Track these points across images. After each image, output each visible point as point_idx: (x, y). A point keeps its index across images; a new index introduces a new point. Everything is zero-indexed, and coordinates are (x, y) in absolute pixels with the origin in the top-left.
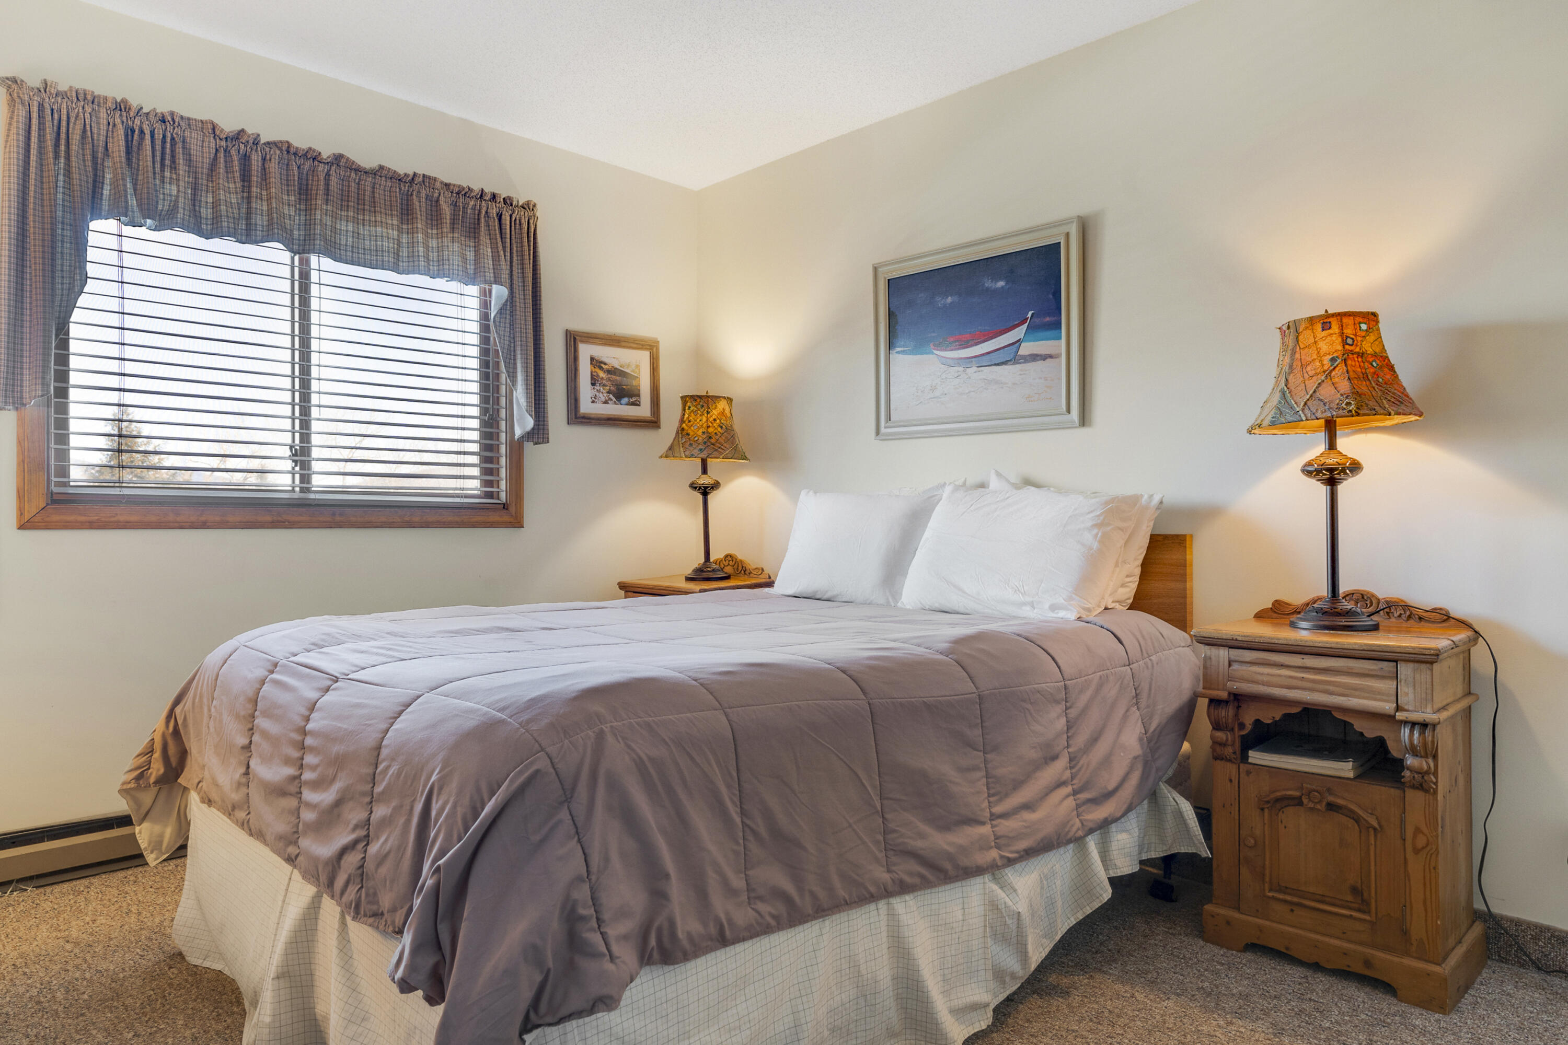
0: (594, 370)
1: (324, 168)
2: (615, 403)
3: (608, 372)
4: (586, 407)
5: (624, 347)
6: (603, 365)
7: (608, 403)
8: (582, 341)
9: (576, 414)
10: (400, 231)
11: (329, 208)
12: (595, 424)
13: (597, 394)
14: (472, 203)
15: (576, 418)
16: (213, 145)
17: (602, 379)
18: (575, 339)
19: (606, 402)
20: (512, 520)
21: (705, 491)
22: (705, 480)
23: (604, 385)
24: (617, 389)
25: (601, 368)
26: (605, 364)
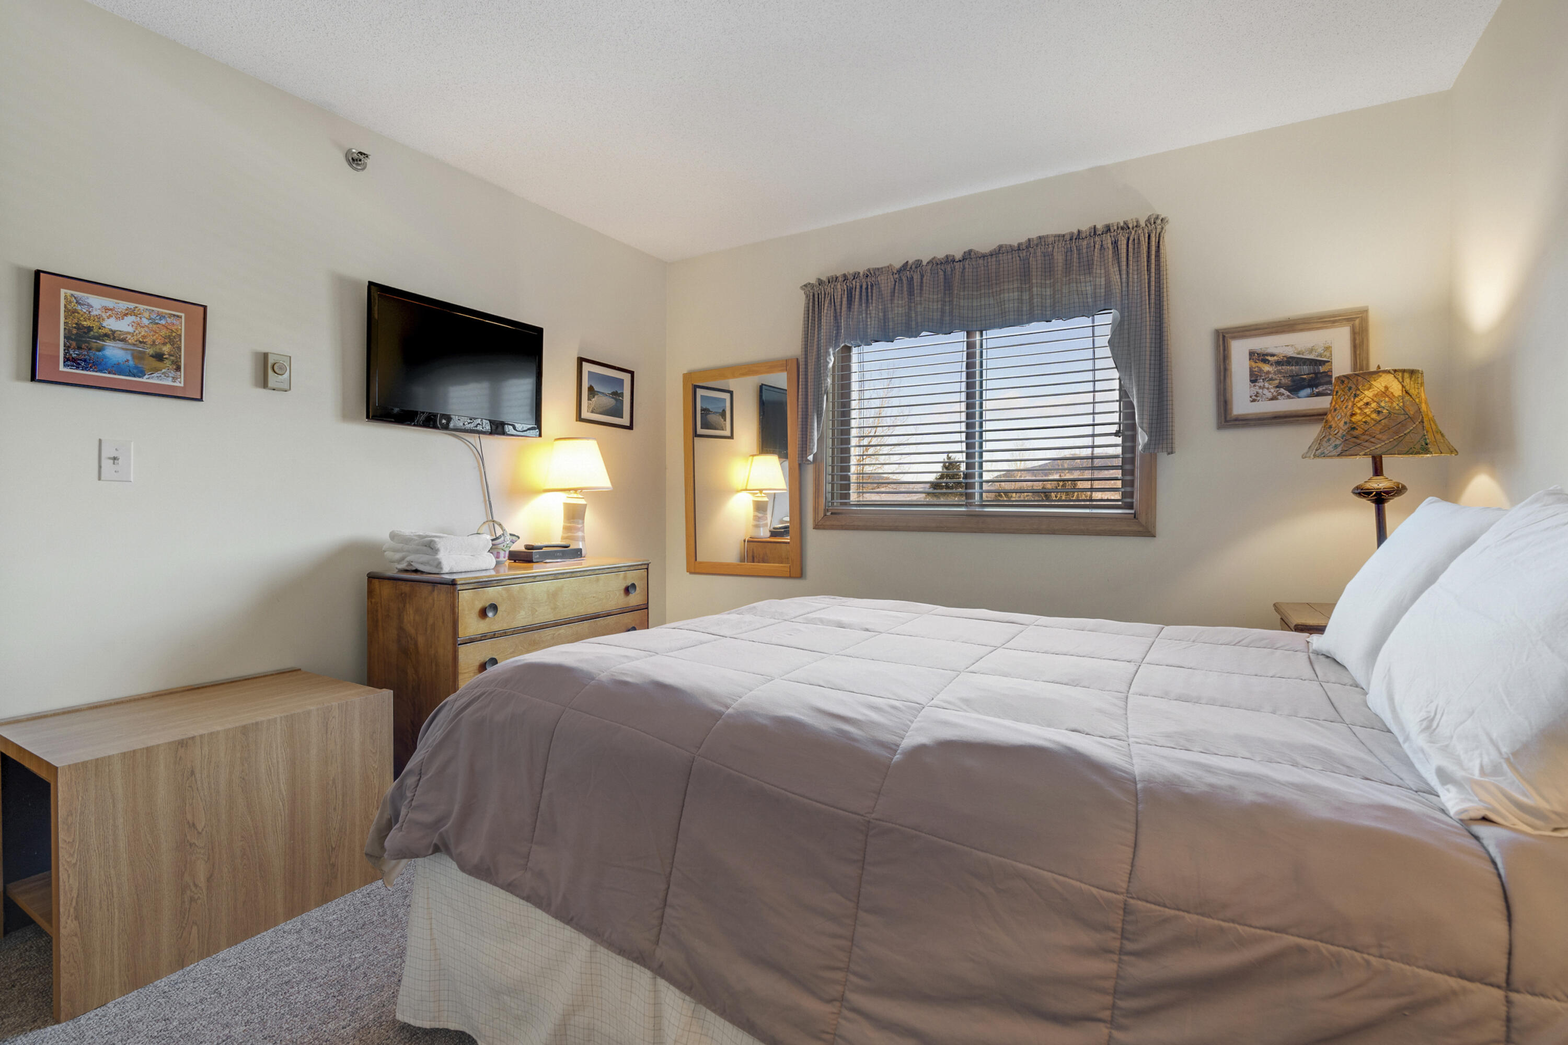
0: (1254, 365)
1: (960, 265)
2: (1289, 397)
3: (1278, 363)
4: (1241, 405)
5: (1302, 330)
6: (1269, 358)
7: (1277, 399)
8: (1234, 338)
9: (1225, 418)
10: (1021, 290)
11: (966, 293)
12: (1255, 425)
13: (1260, 391)
14: (1085, 242)
15: (1226, 421)
16: (892, 280)
17: (1268, 372)
18: (1224, 337)
19: (1274, 398)
20: (1141, 529)
21: (1379, 499)
22: (1379, 484)
23: (1271, 379)
24: (1293, 381)
25: (1265, 361)
26: (1273, 355)
